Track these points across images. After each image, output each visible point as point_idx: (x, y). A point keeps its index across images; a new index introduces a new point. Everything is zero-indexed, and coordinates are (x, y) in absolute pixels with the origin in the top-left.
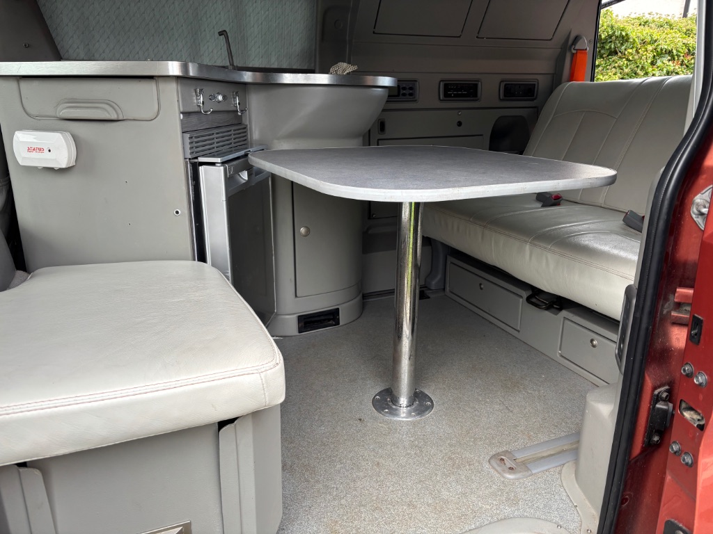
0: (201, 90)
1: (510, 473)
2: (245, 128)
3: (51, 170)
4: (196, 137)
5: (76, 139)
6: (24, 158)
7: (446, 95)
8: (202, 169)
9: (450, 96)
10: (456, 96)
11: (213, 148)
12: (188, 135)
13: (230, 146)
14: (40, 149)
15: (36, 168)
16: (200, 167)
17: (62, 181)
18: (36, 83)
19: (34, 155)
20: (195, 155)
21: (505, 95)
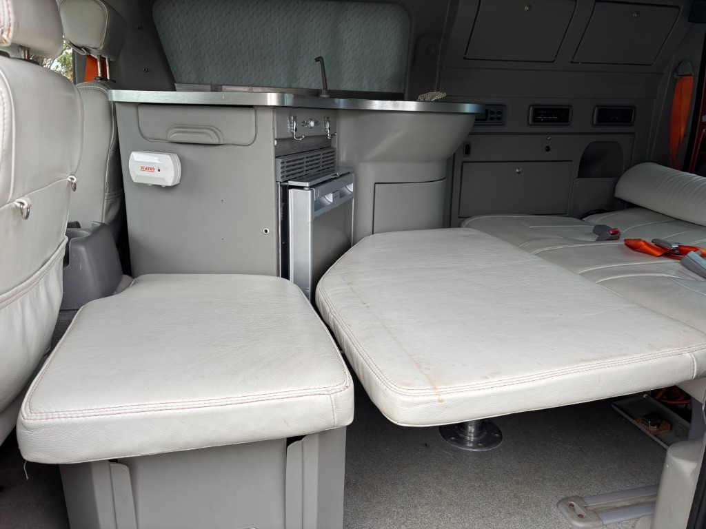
0: (295, 118)
1: (579, 521)
2: (333, 152)
3: (159, 187)
4: (288, 162)
5: (182, 160)
6: (137, 176)
7: (535, 120)
8: (291, 192)
9: (539, 121)
10: (545, 121)
11: (302, 172)
12: (280, 160)
13: (318, 169)
14: (151, 169)
15: (146, 185)
16: (290, 190)
17: (167, 197)
18: (152, 110)
19: (146, 173)
20: (286, 179)
21: (599, 120)
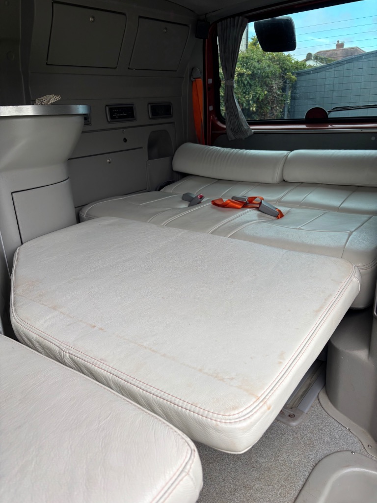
1: (294, 421)
7: (112, 118)
9: (115, 118)
10: (120, 117)
21: (153, 115)
